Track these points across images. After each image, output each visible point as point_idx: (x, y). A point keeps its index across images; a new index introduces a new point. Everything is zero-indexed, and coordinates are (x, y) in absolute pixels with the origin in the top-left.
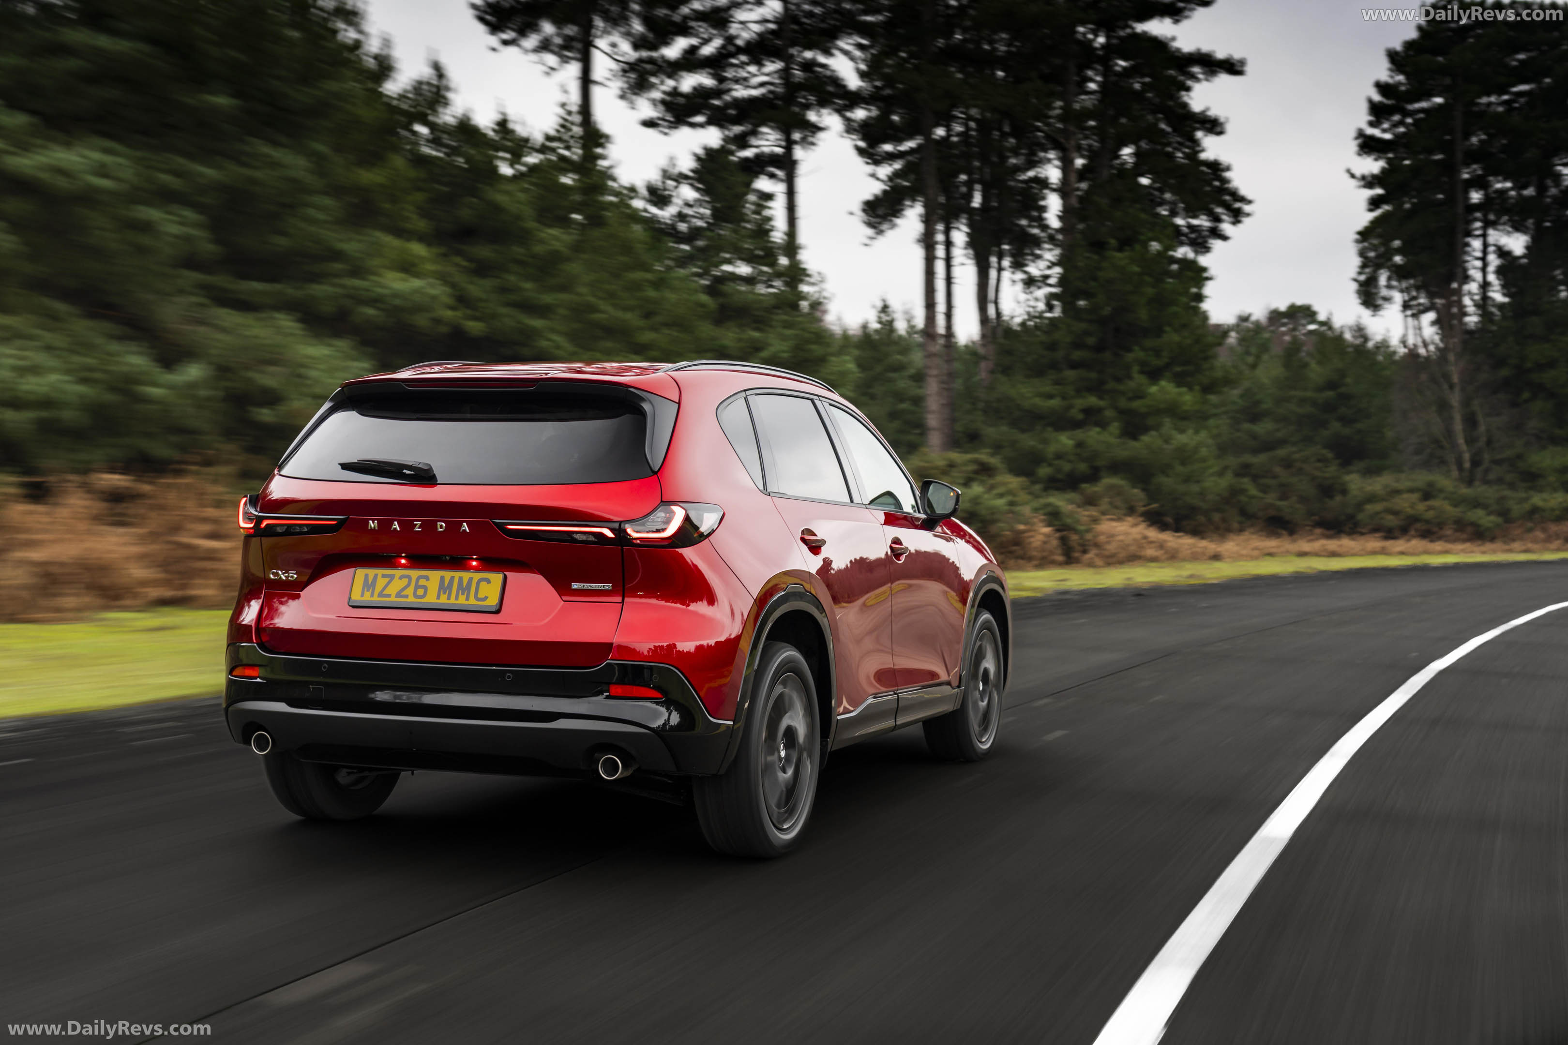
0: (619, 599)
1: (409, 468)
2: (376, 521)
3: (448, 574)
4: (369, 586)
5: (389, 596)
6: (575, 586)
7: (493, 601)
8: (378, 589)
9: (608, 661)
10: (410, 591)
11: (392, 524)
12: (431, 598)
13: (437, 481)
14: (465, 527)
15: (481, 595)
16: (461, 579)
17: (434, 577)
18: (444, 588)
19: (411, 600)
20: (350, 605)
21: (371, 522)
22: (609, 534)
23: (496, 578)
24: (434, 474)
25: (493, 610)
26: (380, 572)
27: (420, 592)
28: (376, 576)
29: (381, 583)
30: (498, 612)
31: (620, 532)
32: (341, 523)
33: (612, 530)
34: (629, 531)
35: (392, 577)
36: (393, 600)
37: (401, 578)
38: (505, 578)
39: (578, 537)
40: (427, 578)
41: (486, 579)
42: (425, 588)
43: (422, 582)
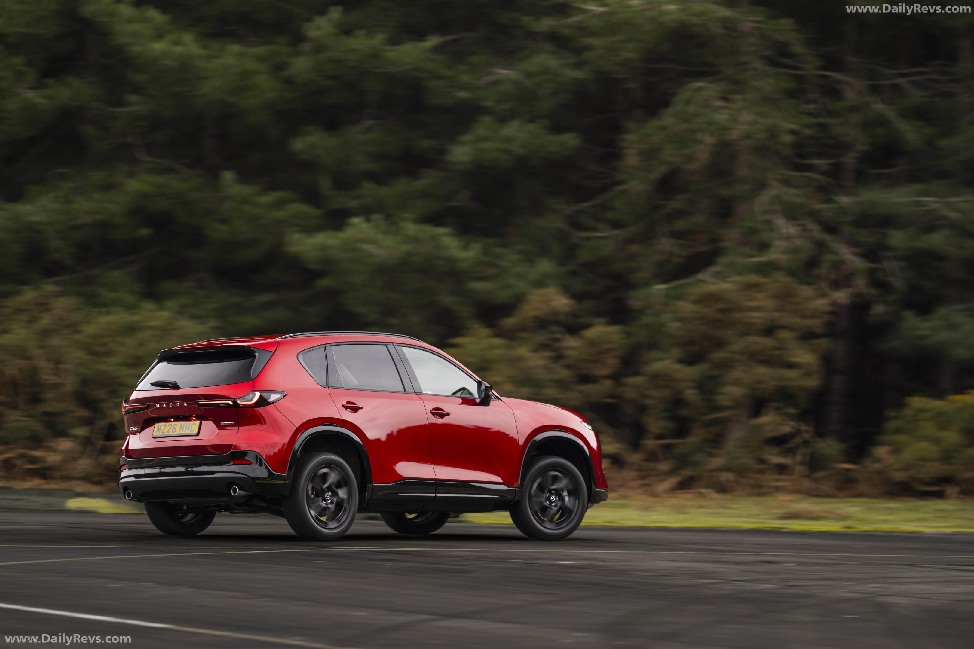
0: (237, 428)
1: (171, 383)
2: (158, 404)
3: (183, 423)
4: (159, 429)
6: (222, 423)
7: (196, 431)
8: (162, 430)
9: (232, 451)
10: (171, 430)
11: (163, 405)
12: (177, 432)
13: (180, 387)
14: (185, 404)
15: (192, 430)
16: (187, 424)
17: (180, 424)
18: (181, 428)
19: (171, 434)
20: (153, 437)
21: (157, 405)
22: (231, 403)
23: (198, 423)
24: (178, 385)
25: (195, 434)
26: (162, 424)
27: (174, 430)
28: (161, 425)
29: (163, 427)
30: (198, 435)
31: (235, 402)
32: (148, 406)
33: (232, 402)
34: (239, 402)
35: (166, 425)
36: (166, 434)
37: (169, 425)
38: (200, 422)
39: (220, 405)
40: (176, 425)
41: (195, 424)
42: (175, 428)
43: (175, 426)
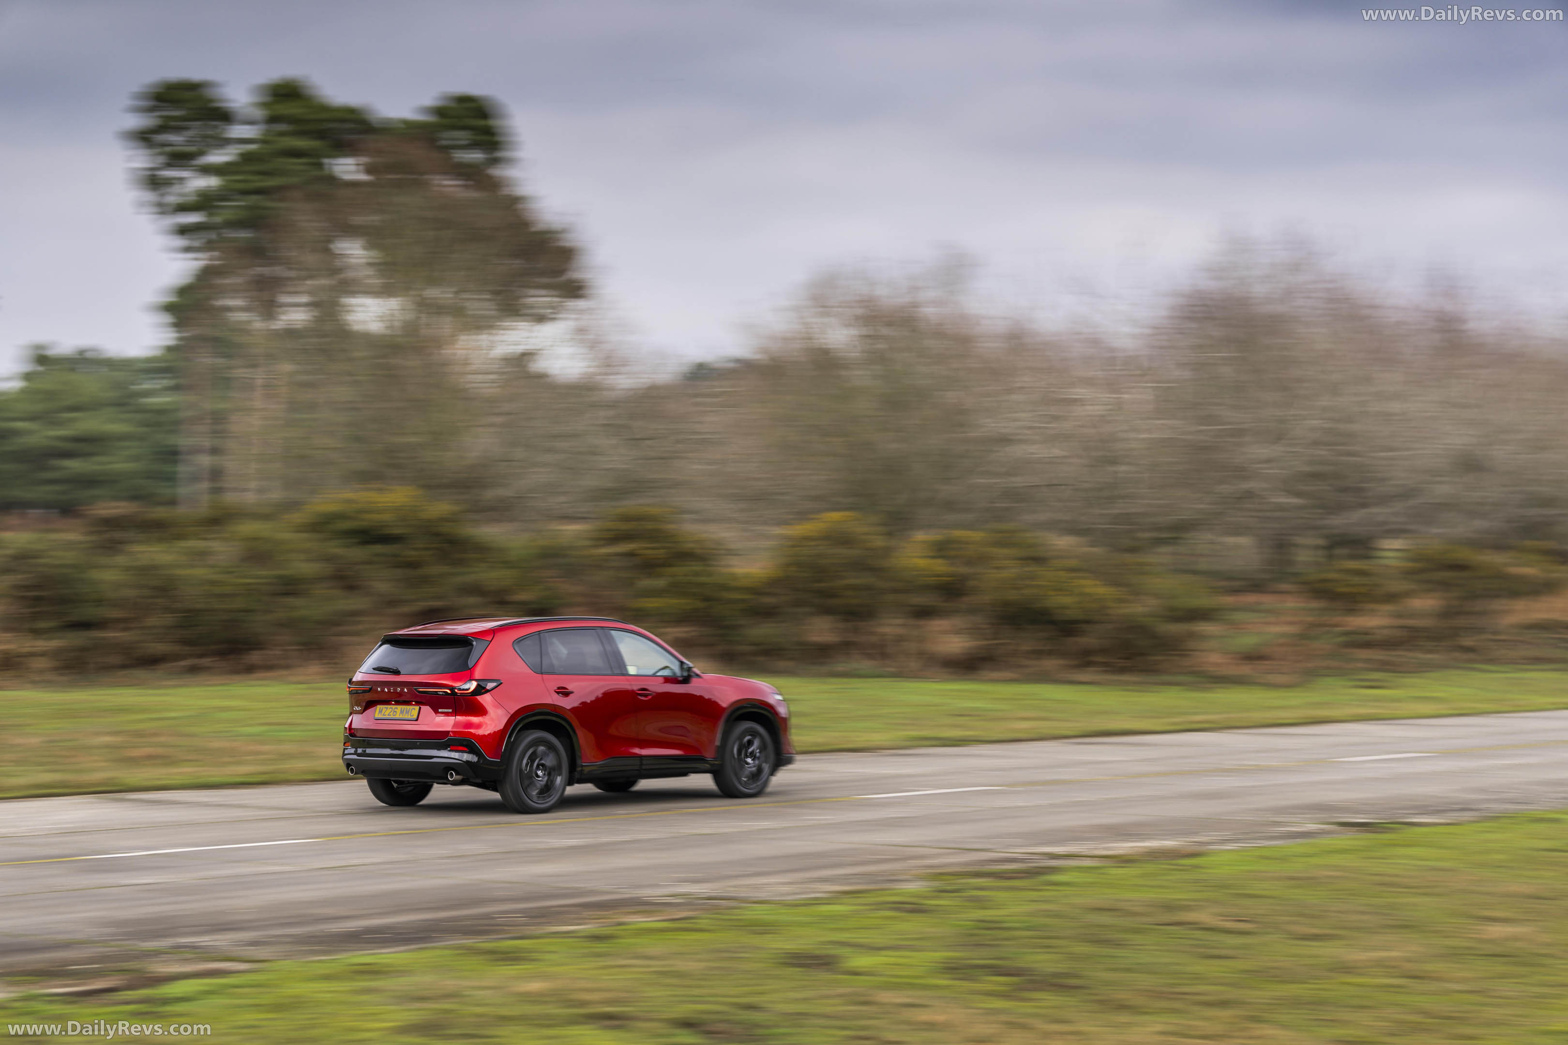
0: (455, 716)
1: (391, 669)
2: (381, 688)
3: (403, 707)
4: (380, 711)
5: (385, 715)
6: (440, 710)
7: (415, 717)
8: (383, 713)
9: (449, 737)
10: (392, 713)
11: (384, 689)
12: (398, 716)
14: (406, 690)
15: (412, 715)
16: (407, 708)
17: (400, 708)
18: (402, 712)
19: (392, 717)
20: (374, 719)
21: (379, 688)
22: (449, 692)
23: (417, 708)
24: (399, 672)
25: (415, 720)
26: (385, 707)
27: (395, 714)
28: (383, 708)
29: (384, 710)
30: (417, 720)
31: (454, 691)
32: (369, 689)
33: (450, 690)
34: (456, 690)
35: (387, 708)
36: (387, 716)
37: (390, 708)
38: (420, 708)
39: (439, 693)
40: (397, 708)
41: (414, 709)
42: (396, 712)
43: (396, 710)
